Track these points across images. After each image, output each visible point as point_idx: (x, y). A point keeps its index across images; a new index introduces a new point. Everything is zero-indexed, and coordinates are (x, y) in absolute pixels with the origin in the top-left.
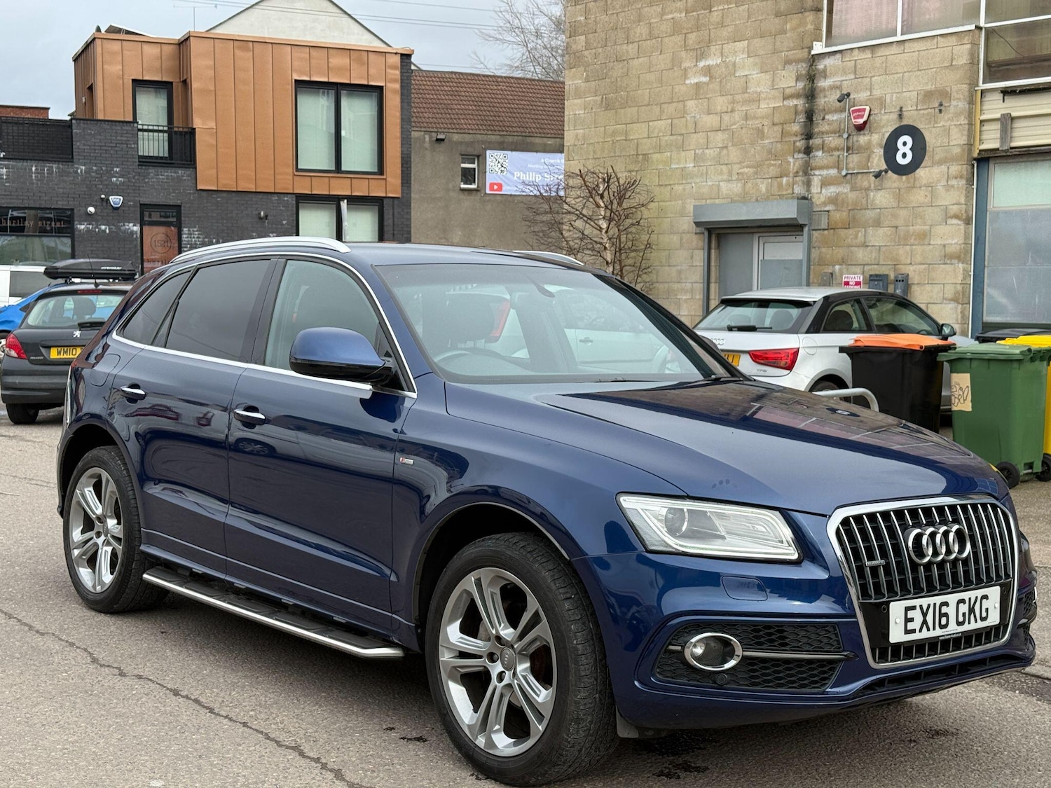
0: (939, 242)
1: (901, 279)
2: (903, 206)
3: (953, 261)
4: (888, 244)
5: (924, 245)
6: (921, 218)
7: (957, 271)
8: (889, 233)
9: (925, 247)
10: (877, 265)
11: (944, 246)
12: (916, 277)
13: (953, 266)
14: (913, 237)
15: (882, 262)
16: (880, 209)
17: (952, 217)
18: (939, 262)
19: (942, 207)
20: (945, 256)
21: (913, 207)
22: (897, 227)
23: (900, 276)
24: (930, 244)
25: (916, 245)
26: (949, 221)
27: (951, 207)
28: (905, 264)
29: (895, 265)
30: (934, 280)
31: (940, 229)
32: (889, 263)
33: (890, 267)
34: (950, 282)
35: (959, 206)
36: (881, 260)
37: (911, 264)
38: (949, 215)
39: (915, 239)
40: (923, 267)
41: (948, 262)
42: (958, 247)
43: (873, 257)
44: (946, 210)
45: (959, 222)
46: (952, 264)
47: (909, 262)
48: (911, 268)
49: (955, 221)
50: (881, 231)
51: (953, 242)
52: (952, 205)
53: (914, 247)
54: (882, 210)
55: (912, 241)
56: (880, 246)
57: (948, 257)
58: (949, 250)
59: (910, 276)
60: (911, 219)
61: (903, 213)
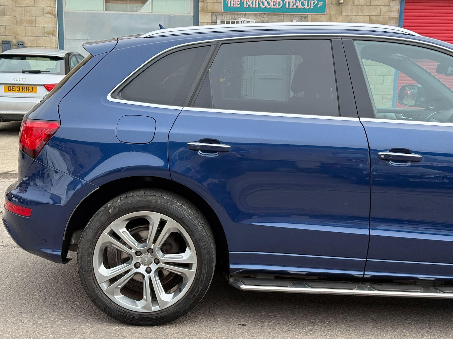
0: (41, 25)
1: (21, 44)
2: (18, 5)
3: (50, 36)
4: (11, 25)
5: (32, 26)
6: (29, 12)
7: (52, 40)
8: (11, 19)
9: (33, 27)
10: (5, 35)
11: (44, 28)
12: (29, 43)
13: (49, 38)
14: (26, 22)
15: (7, 34)
16: (4, 6)
17: (47, 13)
18: (42, 36)
19: (41, 8)
20: (45, 33)
21: (24, 7)
22: (15, 16)
23: (20, 42)
24: (36, 26)
25: (27, 26)
26: (46, 15)
27: (46, 8)
28: (22, 36)
29: (16, 36)
30: (39, 44)
31: (41, 19)
32: (12, 35)
33: (12, 37)
34: (49, 46)
35: (51, 8)
36: (7, 33)
37: (25, 36)
38: (45, 12)
39: (27, 23)
40: (32, 38)
41: (47, 36)
42: (52, 29)
43: (2, 31)
44: (43, 10)
45: (51, 16)
46: (49, 37)
47: (24, 35)
48: (26, 38)
49: (49, 15)
50: (5, 18)
51: (49, 26)
52: (47, 7)
53: (26, 27)
54: (6, 7)
55: (25, 24)
56: (5, 26)
57: (47, 34)
58: (47, 30)
59: (25, 42)
60: (23, 13)
61: (18, 9)
